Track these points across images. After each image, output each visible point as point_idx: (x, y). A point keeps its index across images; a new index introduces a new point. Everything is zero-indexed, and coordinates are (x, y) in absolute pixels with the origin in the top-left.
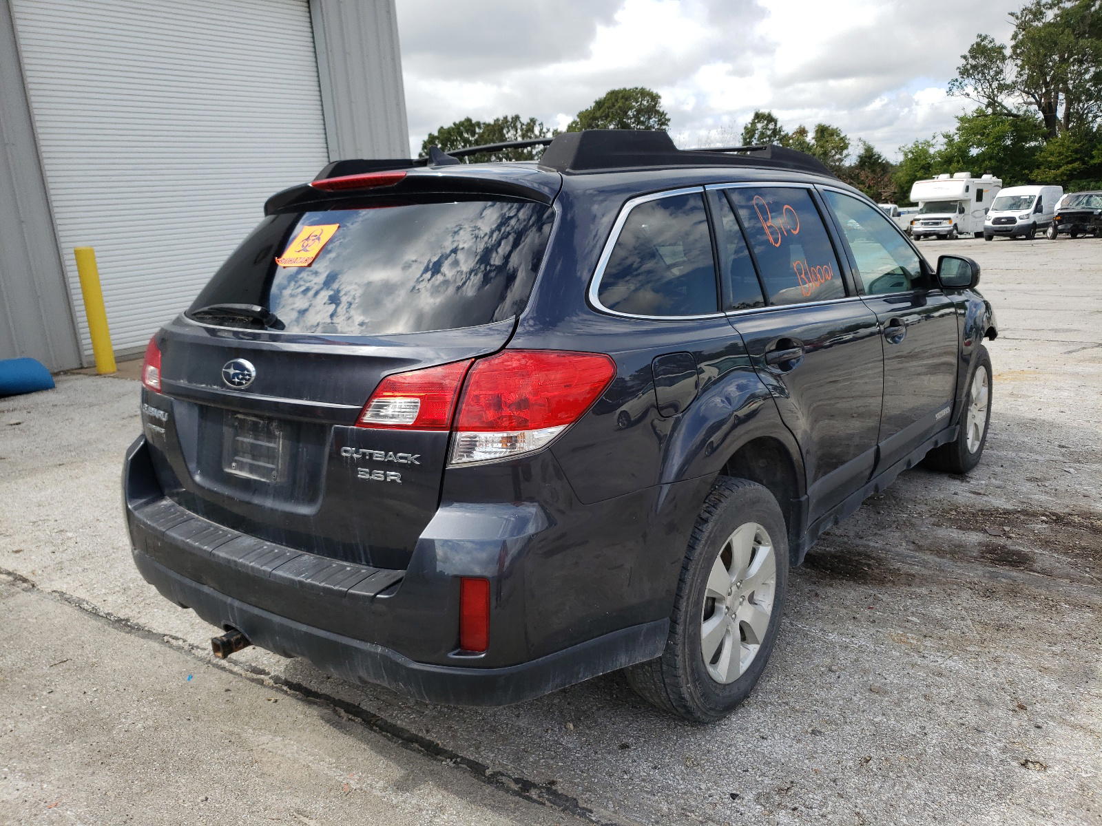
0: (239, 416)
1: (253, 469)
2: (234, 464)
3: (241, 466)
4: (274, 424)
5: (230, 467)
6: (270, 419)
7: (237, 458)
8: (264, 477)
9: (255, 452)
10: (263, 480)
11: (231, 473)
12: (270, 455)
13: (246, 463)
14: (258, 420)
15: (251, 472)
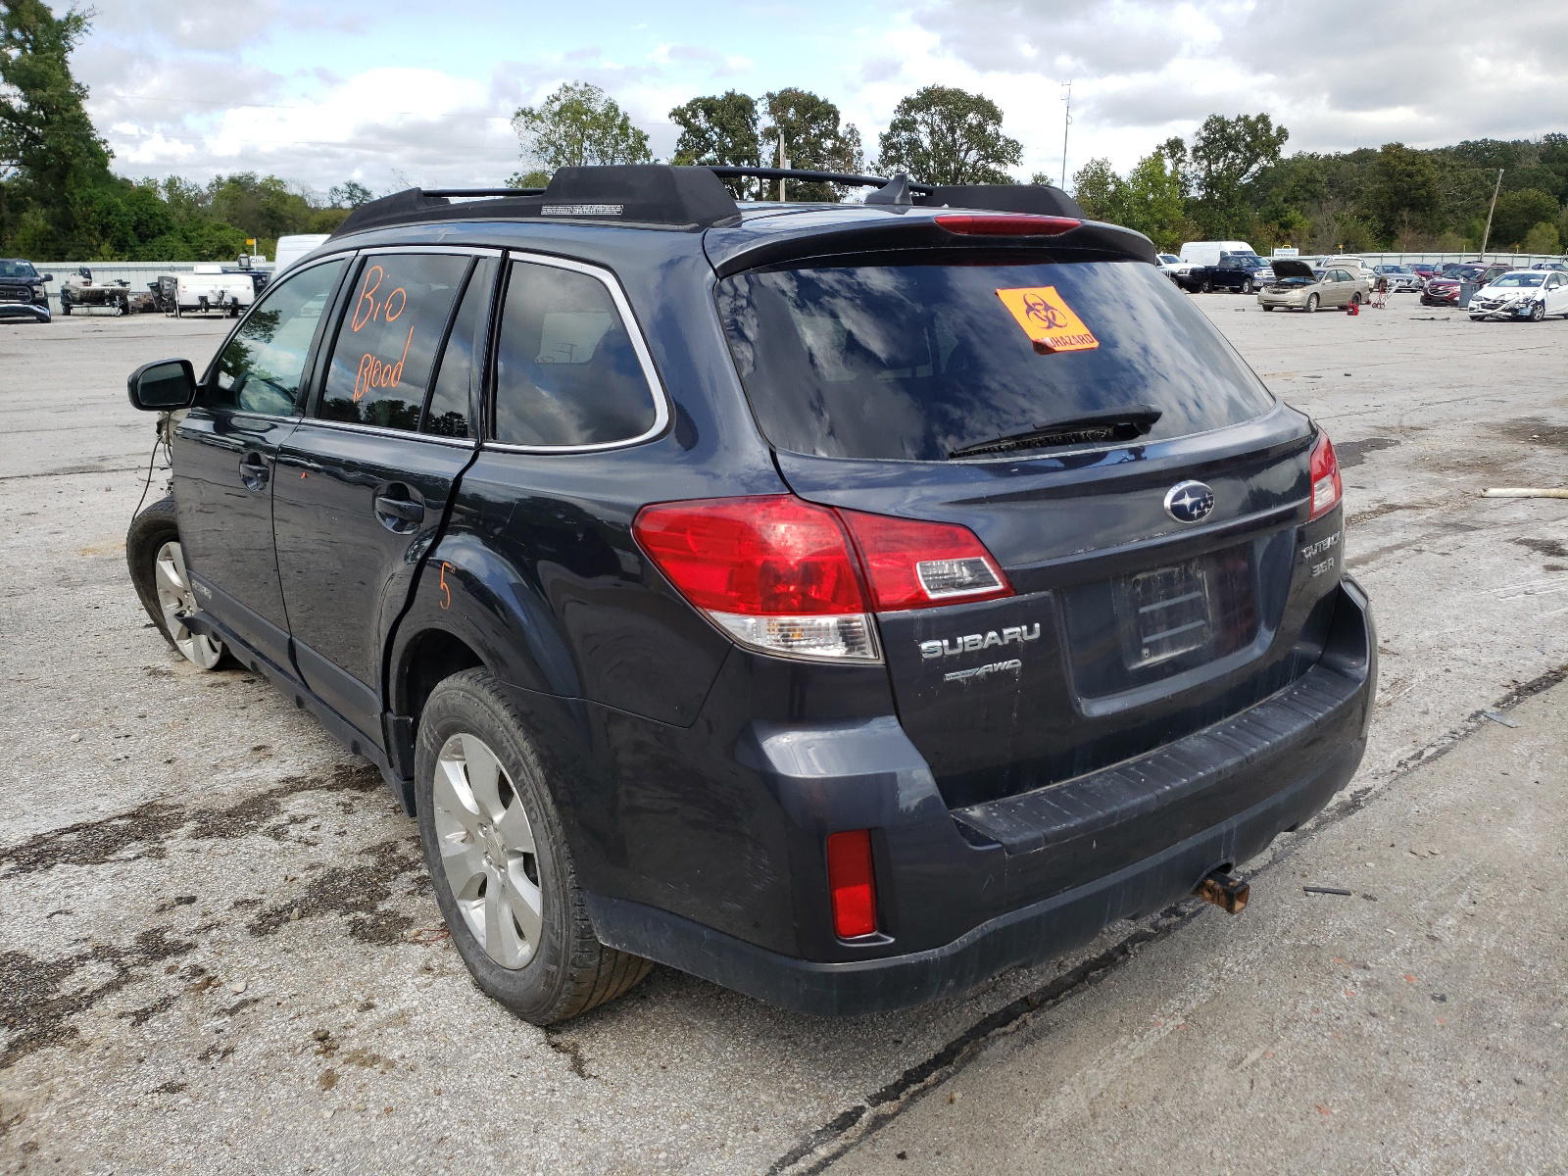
0: (1139, 577)
1: (1173, 643)
2: (1146, 651)
3: (1155, 648)
4: (1194, 565)
5: (1140, 658)
6: (1188, 562)
7: (1146, 640)
8: (1191, 645)
9: (1172, 617)
10: (1192, 648)
11: (1144, 667)
12: (1195, 609)
13: (1163, 639)
14: (1167, 570)
15: (1173, 648)
